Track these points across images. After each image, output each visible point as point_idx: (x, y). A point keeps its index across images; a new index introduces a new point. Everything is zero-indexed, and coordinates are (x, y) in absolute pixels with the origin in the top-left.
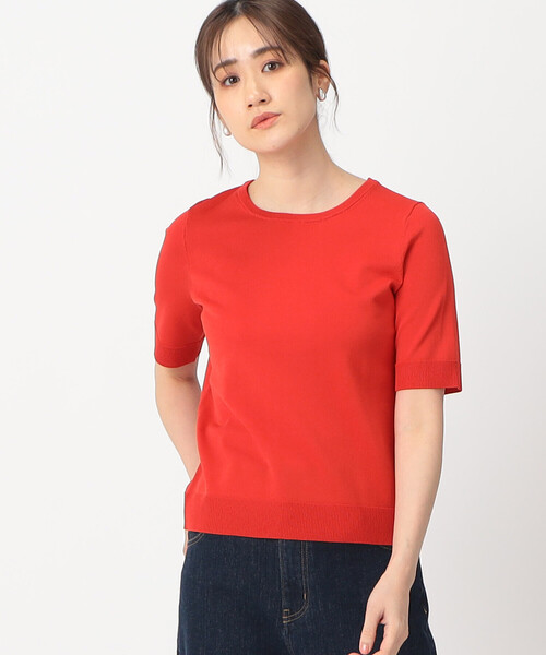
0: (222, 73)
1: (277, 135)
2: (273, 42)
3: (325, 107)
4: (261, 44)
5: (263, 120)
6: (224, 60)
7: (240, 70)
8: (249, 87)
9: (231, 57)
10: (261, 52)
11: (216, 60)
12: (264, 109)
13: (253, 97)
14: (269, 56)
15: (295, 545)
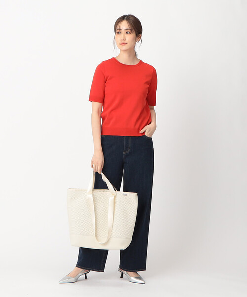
0: (118, 31)
1: (125, 47)
3: (138, 44)
4: (128, 28)
5: (123, 44)
7: (121, 31)
8: (122, 36)
9: (121, 28)
10: (127, 29)
11: (118, 27)
12: (123, 41)
13: (122, 38)
14: (129, 31)
15: (128, 137)
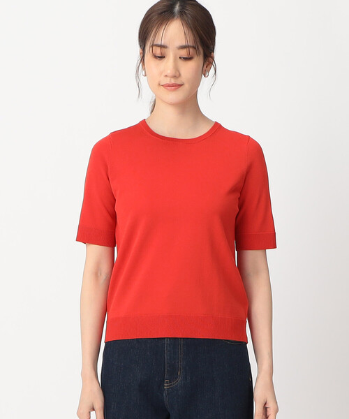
2: (190, 44)
4: (184, 43)
6: (163, 44)
